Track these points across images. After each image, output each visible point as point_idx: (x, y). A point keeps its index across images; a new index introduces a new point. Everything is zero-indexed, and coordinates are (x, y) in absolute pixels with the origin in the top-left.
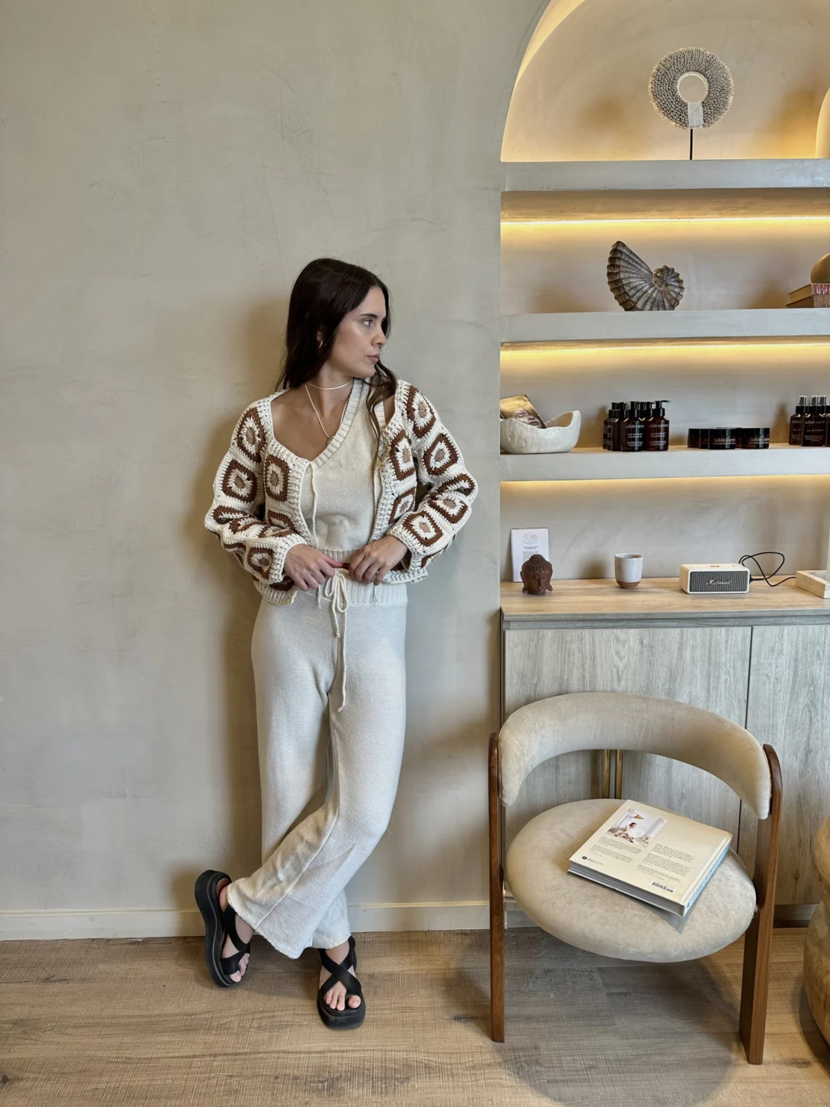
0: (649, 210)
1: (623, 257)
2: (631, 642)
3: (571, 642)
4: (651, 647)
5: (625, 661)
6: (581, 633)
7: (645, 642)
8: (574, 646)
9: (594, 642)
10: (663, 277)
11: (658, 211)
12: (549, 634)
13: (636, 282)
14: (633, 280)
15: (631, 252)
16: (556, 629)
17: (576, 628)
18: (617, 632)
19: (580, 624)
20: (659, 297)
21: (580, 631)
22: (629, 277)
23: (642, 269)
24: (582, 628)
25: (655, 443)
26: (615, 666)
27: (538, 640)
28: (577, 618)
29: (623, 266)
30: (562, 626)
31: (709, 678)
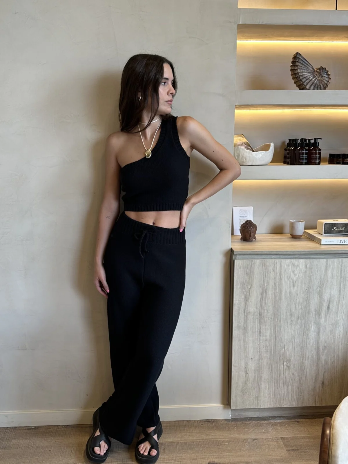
0: (312, 36)
1: (300, 61)
2: (301, 266)
3: (269, 266)
4: (311, 269)
5: (297, 276)
6: (275, 261)
7: (308, 266)
8: (271, 268)
9: (281, 266)
10: (320, 72)
11: (317, 37)
12: (257, 262)
13: (306, 74)
14: (305, 74)
15: (304, 59)
16: (261, 259)
17: (272, 259)
18: (294, 261)
19: (274, 257)
20: (318, 83)
21: (274, 260)
22: (303, 72)
23: (309, 68)
24: (275, 259)
25: (314, 161)
26: (292, 279)
27: (252, 265)
28: (273, 253)
29: (300, 66)
30: (264, 258)
31: (340, 285)
